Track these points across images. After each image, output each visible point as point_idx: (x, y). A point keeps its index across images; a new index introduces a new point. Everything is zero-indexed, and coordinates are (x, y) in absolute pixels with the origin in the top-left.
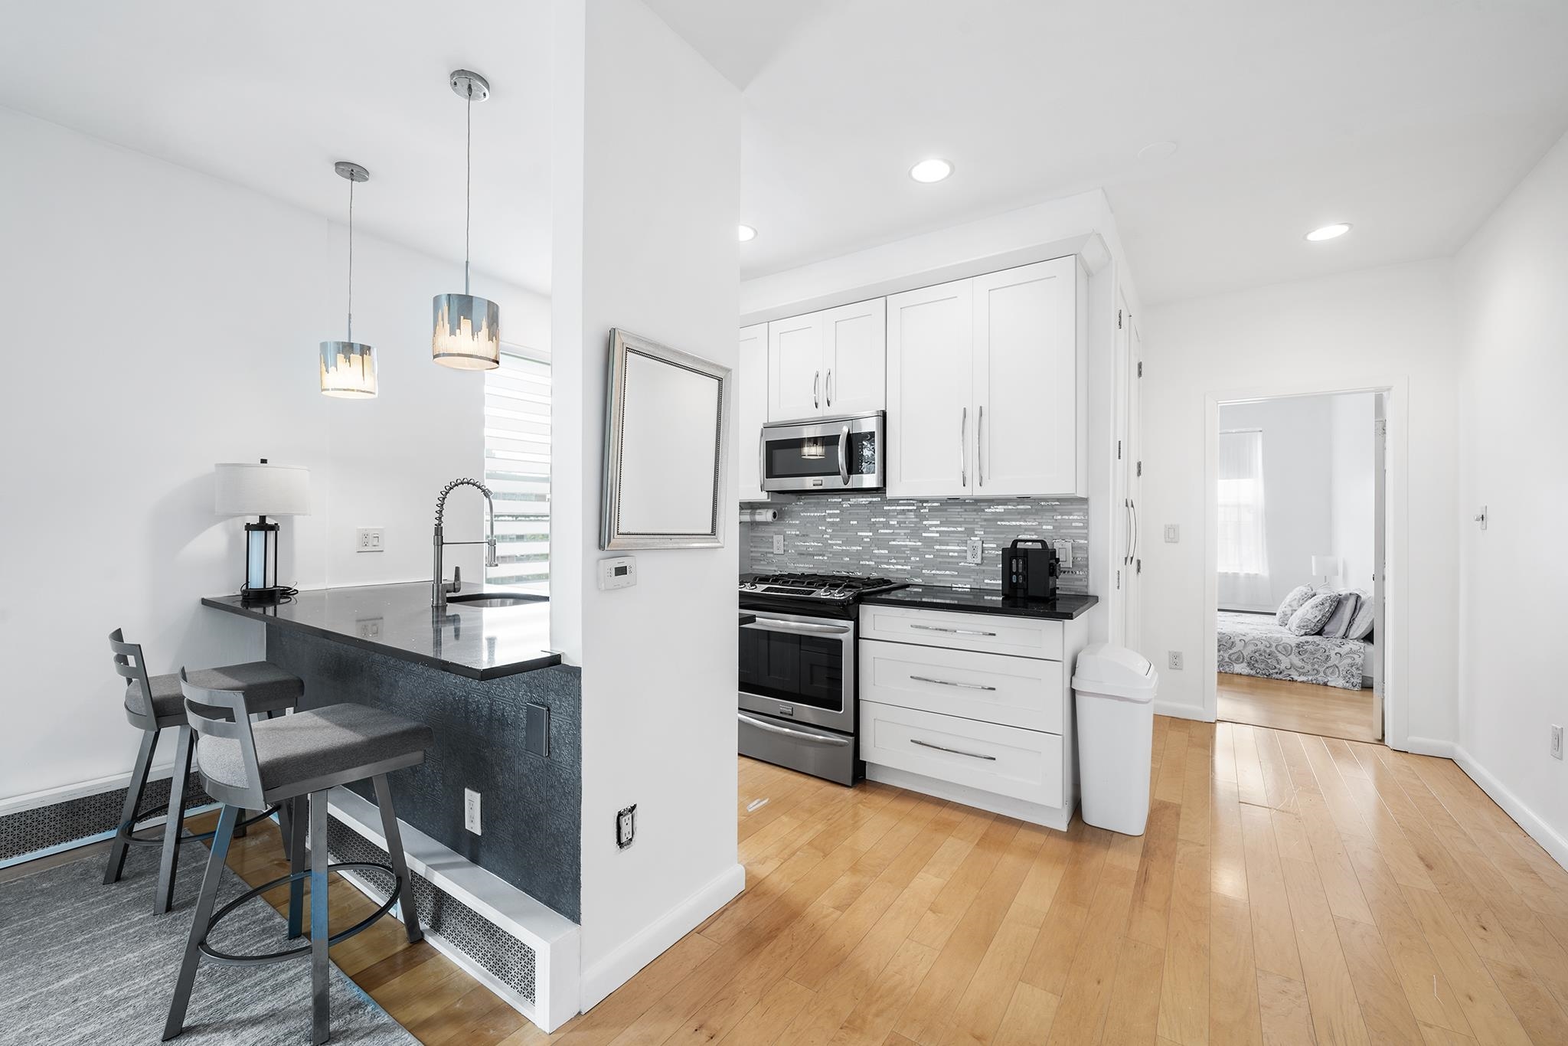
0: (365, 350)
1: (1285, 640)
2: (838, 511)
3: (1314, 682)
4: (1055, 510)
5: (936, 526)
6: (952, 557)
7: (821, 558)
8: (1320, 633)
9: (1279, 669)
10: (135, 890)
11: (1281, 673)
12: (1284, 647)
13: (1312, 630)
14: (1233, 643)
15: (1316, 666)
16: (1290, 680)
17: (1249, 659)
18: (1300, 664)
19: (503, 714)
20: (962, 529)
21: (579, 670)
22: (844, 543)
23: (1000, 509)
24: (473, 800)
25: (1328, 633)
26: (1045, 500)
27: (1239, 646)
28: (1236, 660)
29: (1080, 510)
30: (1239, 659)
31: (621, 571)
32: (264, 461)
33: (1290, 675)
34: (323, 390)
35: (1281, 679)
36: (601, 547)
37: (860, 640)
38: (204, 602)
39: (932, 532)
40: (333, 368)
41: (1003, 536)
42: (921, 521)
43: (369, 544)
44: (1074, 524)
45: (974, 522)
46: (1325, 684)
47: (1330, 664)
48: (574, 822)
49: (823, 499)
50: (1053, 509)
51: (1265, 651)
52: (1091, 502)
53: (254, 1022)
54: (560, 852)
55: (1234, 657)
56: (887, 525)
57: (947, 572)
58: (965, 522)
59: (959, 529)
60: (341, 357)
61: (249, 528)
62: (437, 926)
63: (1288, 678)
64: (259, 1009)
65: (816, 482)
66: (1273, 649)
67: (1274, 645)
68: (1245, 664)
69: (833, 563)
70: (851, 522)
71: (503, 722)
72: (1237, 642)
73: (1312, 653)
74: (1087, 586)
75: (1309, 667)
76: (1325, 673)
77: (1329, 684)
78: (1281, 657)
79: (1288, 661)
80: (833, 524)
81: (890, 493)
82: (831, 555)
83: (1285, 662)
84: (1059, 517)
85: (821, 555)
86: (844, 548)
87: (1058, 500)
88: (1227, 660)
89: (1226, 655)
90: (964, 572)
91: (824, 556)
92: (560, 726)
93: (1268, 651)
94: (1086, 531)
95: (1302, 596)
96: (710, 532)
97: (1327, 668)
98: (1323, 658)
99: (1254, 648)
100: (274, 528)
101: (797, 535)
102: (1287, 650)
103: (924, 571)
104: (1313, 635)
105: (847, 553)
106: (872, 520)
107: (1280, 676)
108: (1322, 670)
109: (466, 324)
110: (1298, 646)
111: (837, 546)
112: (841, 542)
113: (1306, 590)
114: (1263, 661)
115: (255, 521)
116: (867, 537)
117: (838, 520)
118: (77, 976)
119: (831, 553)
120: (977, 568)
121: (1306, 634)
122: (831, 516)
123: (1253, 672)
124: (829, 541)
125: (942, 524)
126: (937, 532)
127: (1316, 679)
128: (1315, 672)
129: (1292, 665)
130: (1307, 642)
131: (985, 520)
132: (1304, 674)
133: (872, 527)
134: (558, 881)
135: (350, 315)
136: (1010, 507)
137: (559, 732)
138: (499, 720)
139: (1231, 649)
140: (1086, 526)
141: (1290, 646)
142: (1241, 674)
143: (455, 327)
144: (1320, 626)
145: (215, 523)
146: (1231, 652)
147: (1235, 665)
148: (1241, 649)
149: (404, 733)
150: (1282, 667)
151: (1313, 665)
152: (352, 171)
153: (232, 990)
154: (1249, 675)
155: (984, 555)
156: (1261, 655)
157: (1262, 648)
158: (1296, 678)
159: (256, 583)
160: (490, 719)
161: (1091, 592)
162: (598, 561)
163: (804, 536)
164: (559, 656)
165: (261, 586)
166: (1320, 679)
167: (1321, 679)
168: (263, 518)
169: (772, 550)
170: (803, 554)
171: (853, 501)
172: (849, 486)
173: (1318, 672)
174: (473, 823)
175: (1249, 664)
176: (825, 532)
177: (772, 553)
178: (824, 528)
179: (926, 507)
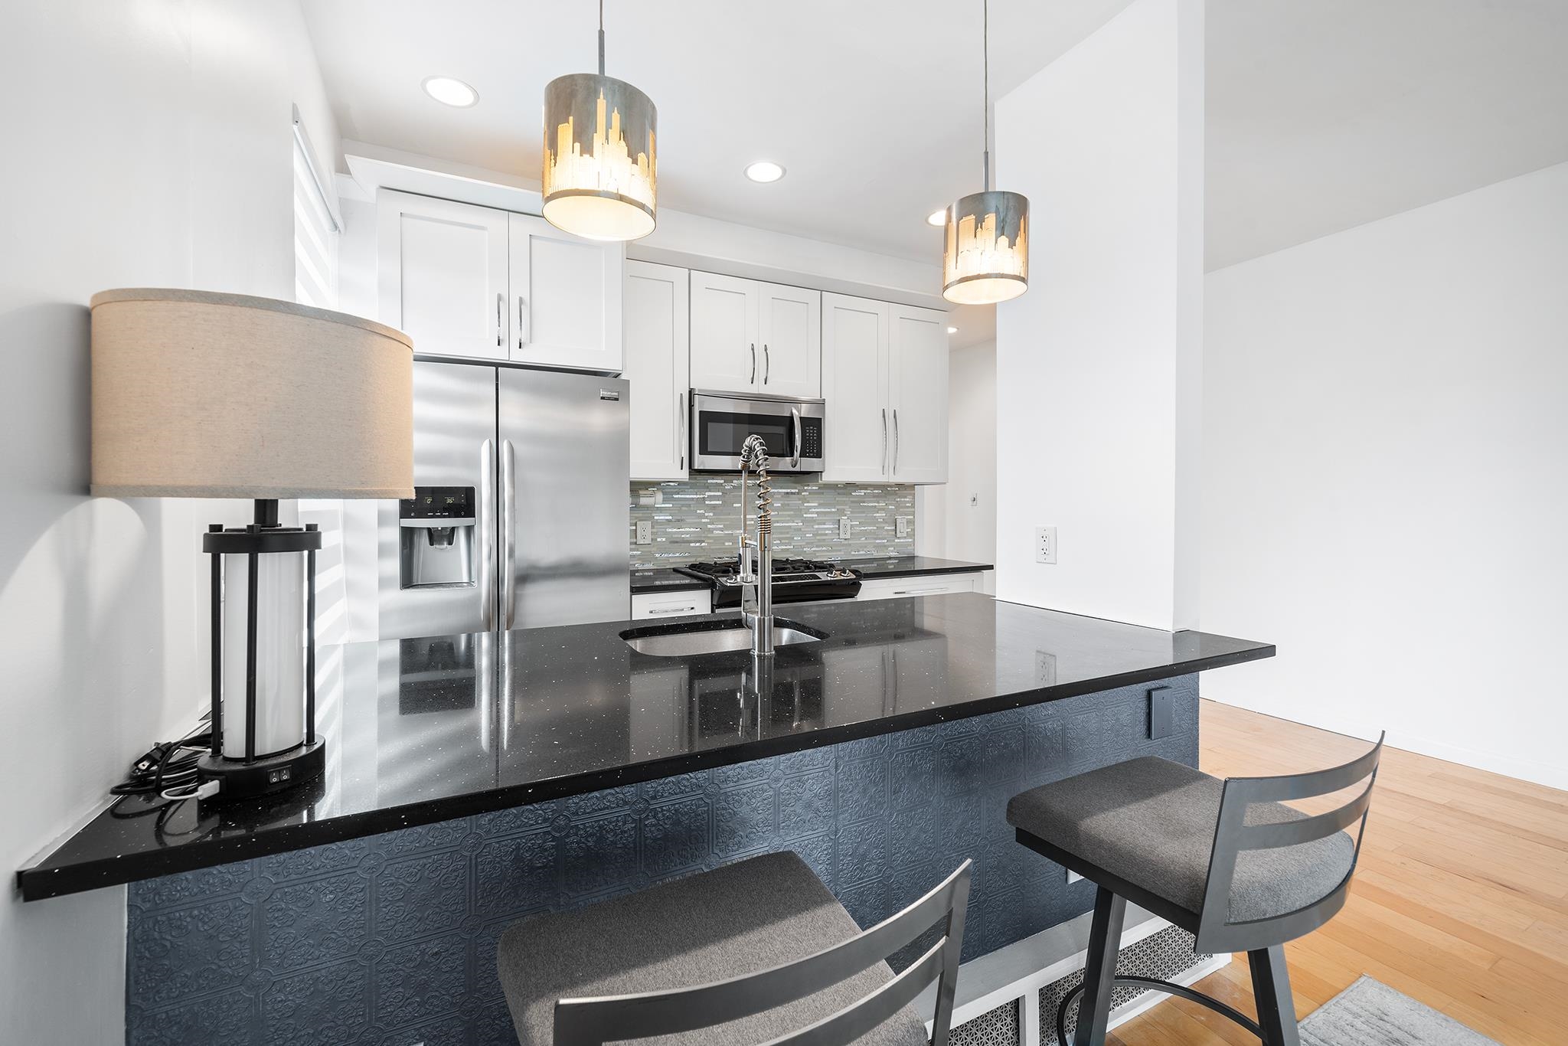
2: (720, 494)
4: (897, 494)
5: (815, 507)
6: (826, 534)
7: (698, 544)
20: (835, 510)
22: (726, 527)
23: (862, 493)
26: (891, 486)
29: (910, 494)
39: (812, 513)
41: (864, 515)
42: (803, 503)
44: (906, 505)
45: (844, 503)
50: (895, 493)
52: (917, 488)
57: (824, 548)
58: (838, 504)
59: (833, 510)
69: (713, 549)
70: (735, 505)
74: (914, 550)
80: (714, 507)
82: (711, 541)
85: (699, 541)
90: (835, 546)
91: (701, 542)
94: (913, 510)
100: (305, 540)
101: (669, 521)
103: (805, 549)
111: (718, 530)
112: (722, 526)
120: (846, 542)
122: (711, 498)
124: (709, 526)
125: (820, 505)
126: (817, 513)
131: (852, 502)
135: (601, 33)
136: (869, 491)
140: (913, 506)
155: (852, 531)
163: (679, 522)
168: (266, 509)
169: (636, 540)
170: (678, 542)
176: (702, 516)
177: (636, 543)
178: (701, 511)
179: (806, 491)
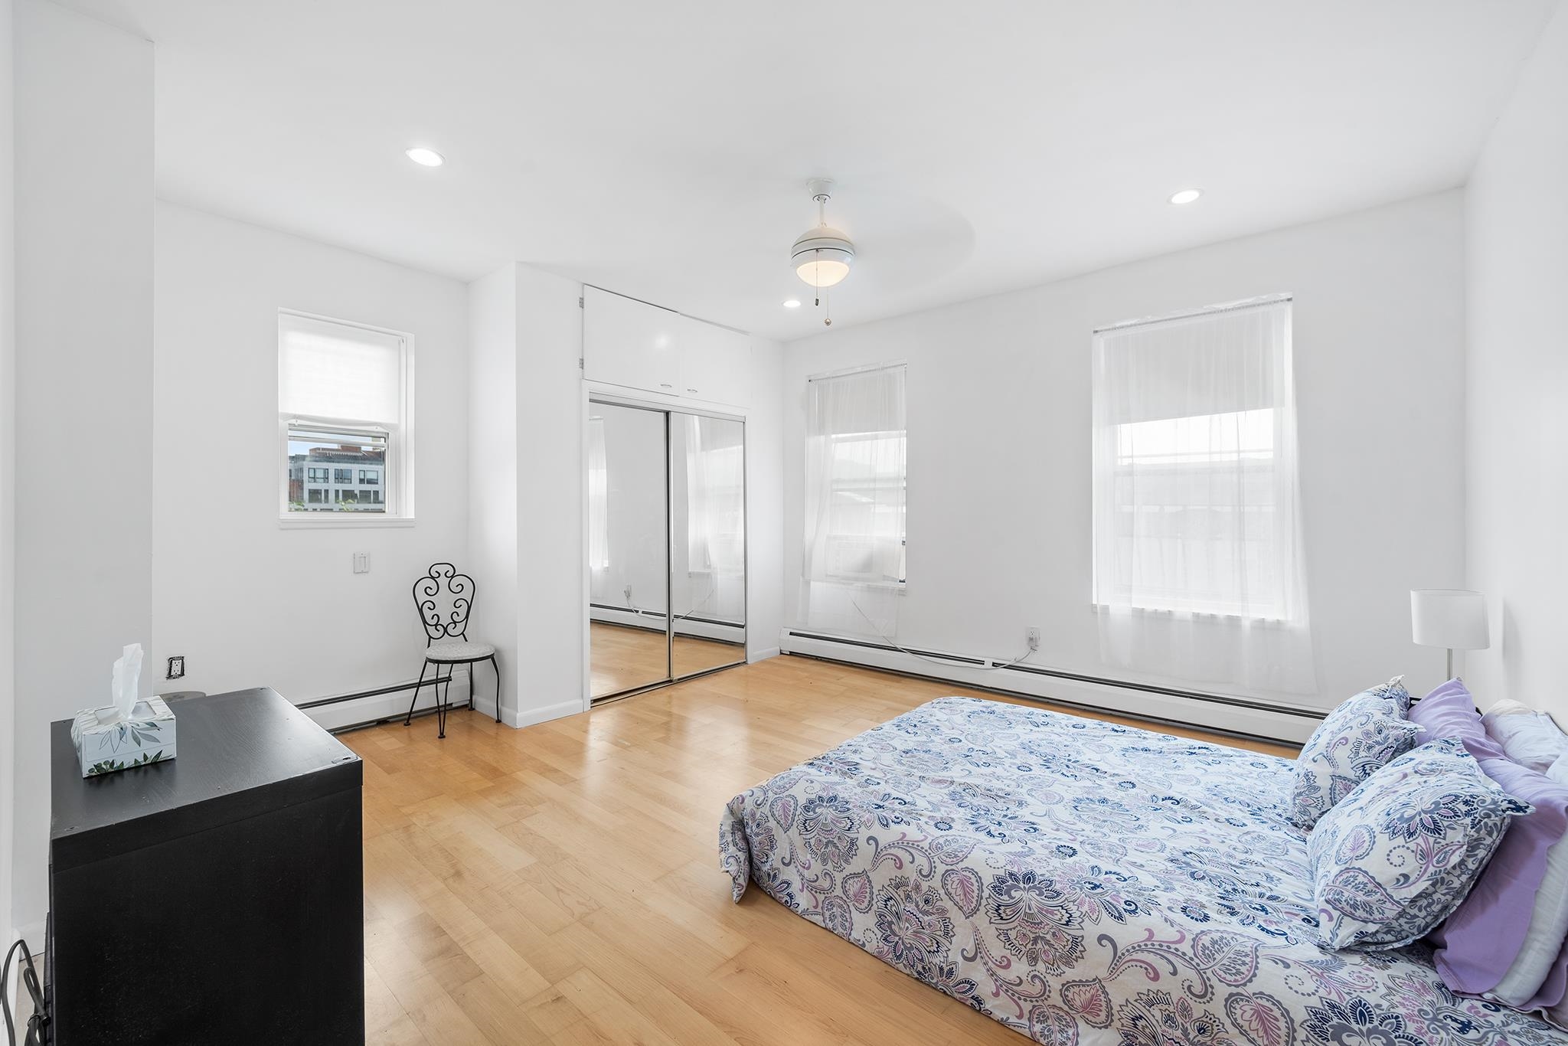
1: (1269, 980)
14: (1075, 938)
17: (1128, 1020)
27: (1094, 963)
28: (1084, 1008)
30: (1095, 1012)
51: (1186, 1011)
55: (1080, 997)
66: (1217, 1008)
67: (1221, 993)
68: (1113, 1037)
72: (1090, 942)
88: (1056, 999)
89: (1055, 984)
93: (1198, 1010)
99: (1144, 985)
139: (1068, 964)
141: (1286, 1013)
144: (1425, 921)
146: (1070, 974)
147: (1082, 1024)
148: (1102, 973)
156: (1169, 1019)
157: (1177, 989)
175: (1129, 1039)
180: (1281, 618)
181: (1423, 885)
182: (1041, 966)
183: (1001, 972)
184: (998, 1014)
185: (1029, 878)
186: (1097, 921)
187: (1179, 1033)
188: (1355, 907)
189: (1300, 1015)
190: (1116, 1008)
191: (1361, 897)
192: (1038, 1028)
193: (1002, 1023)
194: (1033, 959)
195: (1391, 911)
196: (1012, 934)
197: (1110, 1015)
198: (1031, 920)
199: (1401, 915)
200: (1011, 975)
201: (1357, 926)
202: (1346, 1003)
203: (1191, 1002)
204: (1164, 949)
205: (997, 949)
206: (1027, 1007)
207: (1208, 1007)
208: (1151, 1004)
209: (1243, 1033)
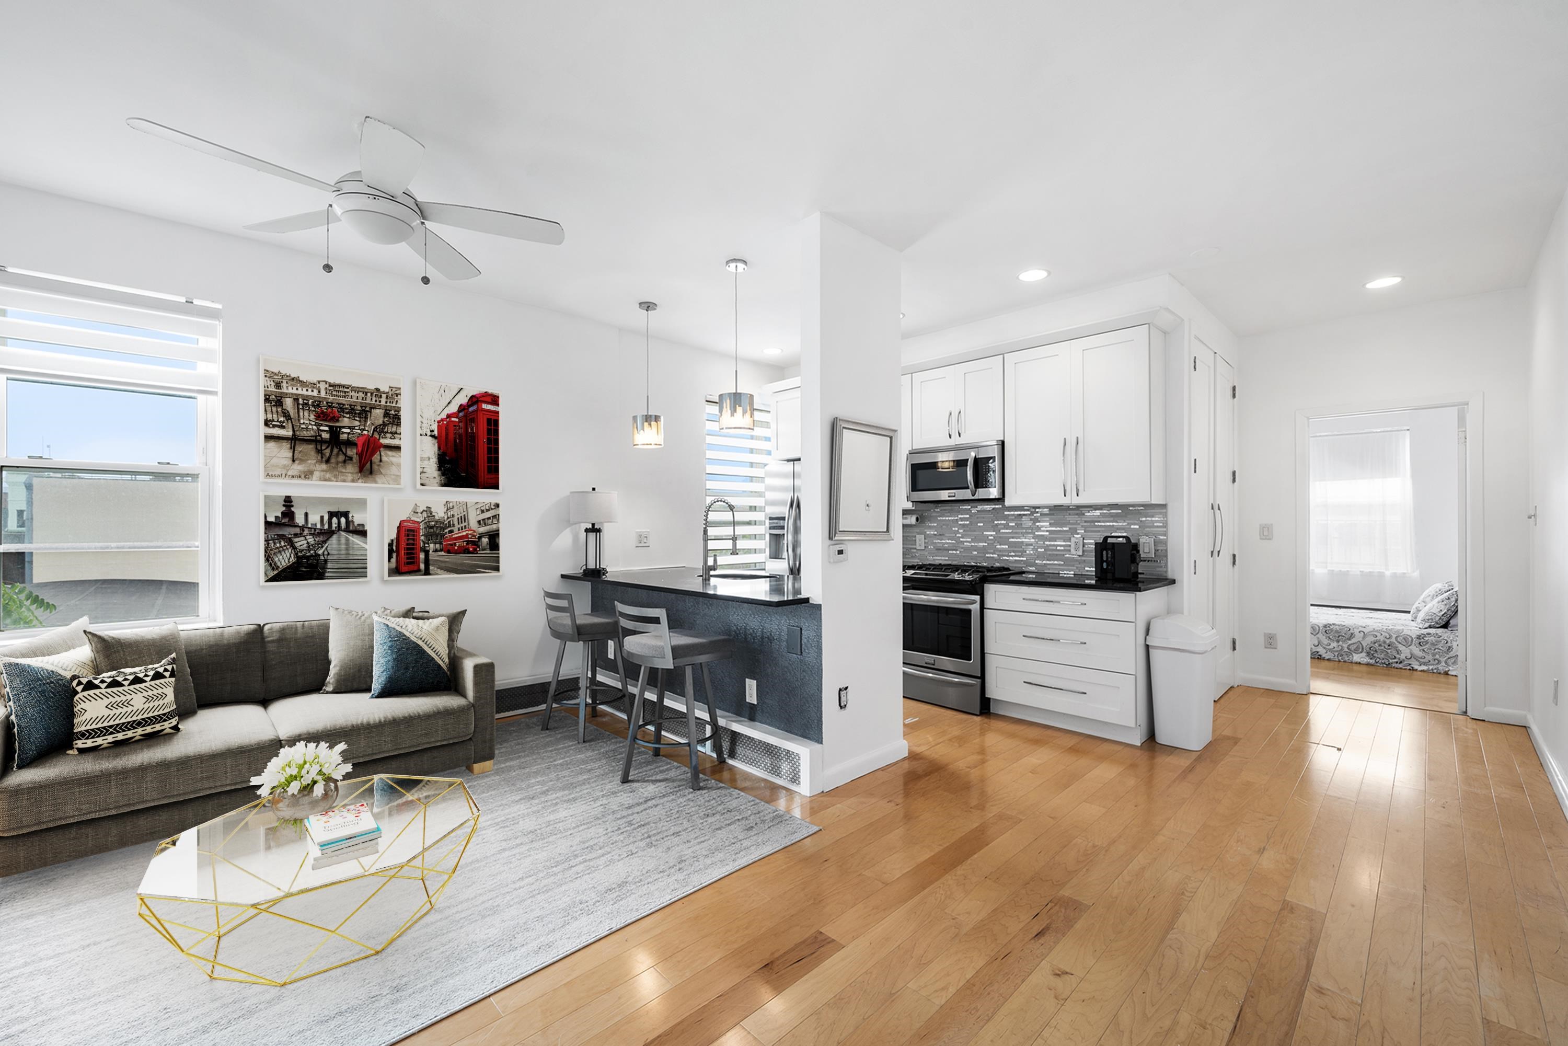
0: (657, 419)
1: (1406, 632)
2: (968, 516)
3: (1435, 671)
4: (1141, 514)
5: (1046, 526)
6: (1059, 550)
7: (954, 552)
8: (1445, 626)
9: (1399, 659)
10: (560, 733)
11: (1401, 662)
12: (1404, 638)
13: (1437, 623)
14: (1352, 634)
15: (1437, 656)
16: (1410, 669)
17: (1368, 649)
18: (1420, 654)
19: (771, 634)
20: (1067, 529)
21: (821, 605)
22: (973, 541)
23: (1098, 513)
24: (751, 686)
25: (1454, 626)
26: (1133, 506)
28: (1355, 650)
29: (1161, 513)
30: (1359, 649)
31: (841, 552)
32: (594, 489)
33: (1410, 664)
34: (634, 445)
35: (1401, 668)
36: (830, 538)
37: (985, 610)
38: (563, 576)
39: (1043, 531)
40: (642, 431)
41: (1096, 534)
42: (1034, 523)
43: (642, 541)
44: (1155, 524)
45: (1076, 523)
46: (1446, 673)
47: (1452, 654)
48: (818, 690)
49: (955, 507)
50: (1139, 513)
51: (1385, 642)
52: (1169, 507)
53: (660, 781)
54: (809, 706)
55: (1353, 648)
56: (1006, 526)
57: (1056, 562)
58: (1069, 523)
59: (1065, 529)
60: (646, 424)
61: (587, 530)
62: (732, 755)
63: (1409, 667)
64: (658, 777)
65: (950, 495)
66: (1393, 640)
67: (1394, 636)
68: (1364, 654)
69: (964, 556)
70: (979, 524)
71: (771, 639)
72: (1356, 634)
73: (1433, 644)
74: (1166, 572)
75: (1430, 657)
76: (1446, 663)
77: (1449, 673)
78: (1401, 648)
79: (1409, 651)
80: (964, 525)
81: (1008, 502)
82: (962, 550)
83: (1405, 652)
84: (1144, 519)
85: (954, 550)
86: (973, 544)
87: (1142, 505)
88: (1346, 649)
89: (1345, 646)
90: (1069, 562)
91: (956, 550)
92: (809, 637)
93: (1388, 641)
94: (1165, 529)
95: (1437, 592)
96: (885, 530)
97: (1449, 658)
98: (1445, 649)
99: (1373, 639)
100: (599, 531)
101: (935, 535)
102: (1407, 641)
103: (1037, 562)
104: (1438, 628)
105: (975, 548)
106: (996, 522)
107: (1401, 666)
108: (1443, 660)
109: (739, 410)
110: (1419, 637)
111: (967, 542)
112: (970, 540)
113: (1440, 587)
114: (1382, 652)
115: (590, 526)
116: (991, 535)
117: (968, 522)
118: (562, 761)
119: (962, 548)
120: (1080, 558)
121: (1430, 627)
122: (962, 519)
123: (1372, 661)
124: (961, 539)
125: (1051, 525)
126: (1047, 531)
127: (1437, 669)
128: (1437, 661)
129: (1413, 656)
130: (1429, 634)
131: (1085, 522)
132: (1425, 664)
133: (995, 528)
134: (808, 722)
135: (648, 397)
136: (1105, 511)
137: (808, 641)
138: (768, 638)
139: (1349, 640)
140: (1165, 525)
141: (1411, 637)
142: (1360, 663)
143: (734, 411)
144: (1445, 619)
145: (566, 528)
146: (1350, 642)
147: (1354, 654)
148: (1361, 639)
149: (724, 640)
150: (1402, 657)
151: (1434, 655)
152: (648, 306)
153: (641, 770)
154: (1368, 664)
155: (1084, 549)
156: (1380, 645)
157: (1382, 638)
158: (1416, 667)
159: (591, 565)
160: (762, 638)
161: (1170, 575)
162: (829, 546)
163: (941, 536)
164: (808, 598)
165: (594, 567)
166: (1440, 668)
167: (1442, 667)
168: (593, 525)
169: (914, 547)
170: (940, 549)
171: (980, 508)
172: (976, 497)
173: (1439, 662)
174: (752, 696)
175: (1368, 654)
176: (958, 532)
177: (915, 549)
178: (956, 529)
179: (1037, 512)
180: (1405, 571)
181: (1445, 611)
182: (1341, 643)
183: (1327, 647)
184: (1327, 658)
185: (1334, 624)
186: (1358, 628)
187: (1383, 648)
188: (1428, 620)
189: (1414, 636)
190: (1364, 646)
191: (1430, 617)
192: (1340, 658)
193: (1328, 660)
194: (1338, 641)
195: (1437, 618)
196: (1331, 637)
197: (1363, 649)
198: (1337, 632)
199: (1440, 619)
200: (1331, 647)
201: (1429, 624)
202: (1425, 633)
203: (1386, 640)
204: (1377, 631)
205: (1326, 641)
206: (1336, 654)
207: (1391, 640)
208: (1375, 643)
209: (1400, 643)
